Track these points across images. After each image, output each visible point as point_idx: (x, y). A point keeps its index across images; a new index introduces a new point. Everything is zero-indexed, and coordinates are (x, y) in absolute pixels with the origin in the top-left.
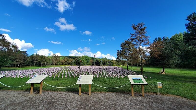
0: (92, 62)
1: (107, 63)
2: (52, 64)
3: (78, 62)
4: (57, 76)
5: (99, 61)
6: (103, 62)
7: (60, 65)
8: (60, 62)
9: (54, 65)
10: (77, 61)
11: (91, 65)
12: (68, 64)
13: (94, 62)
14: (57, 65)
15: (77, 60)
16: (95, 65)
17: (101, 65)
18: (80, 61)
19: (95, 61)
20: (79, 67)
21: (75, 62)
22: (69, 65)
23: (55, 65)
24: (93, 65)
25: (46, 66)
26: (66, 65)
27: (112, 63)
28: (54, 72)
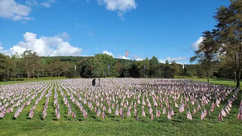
0: (119, 70)
1: (160, 71)
2: (25, 76)
3: (86, 70)
4: (39, 109)
5: (139, 67)
6: (148, 68)
7: (42, 77)
8: (43, 70)
9: (28, 78)
10: (84, 67)
11: (118, 77)
12: (62, 75)
13: (124, 70)
14: (36, 77)
15: (84, 64)
16: (128, 77)
17: (143, 77)
18: (90, 67)
19: (127, 66)
20: (94, 83)
21: (78, 70)
22: (64, 77)
23: (32, 77)
24: (122, 76)
25: (9, 80)
26: (57, 78)
27: (173, 70)
28: (29, 95)
